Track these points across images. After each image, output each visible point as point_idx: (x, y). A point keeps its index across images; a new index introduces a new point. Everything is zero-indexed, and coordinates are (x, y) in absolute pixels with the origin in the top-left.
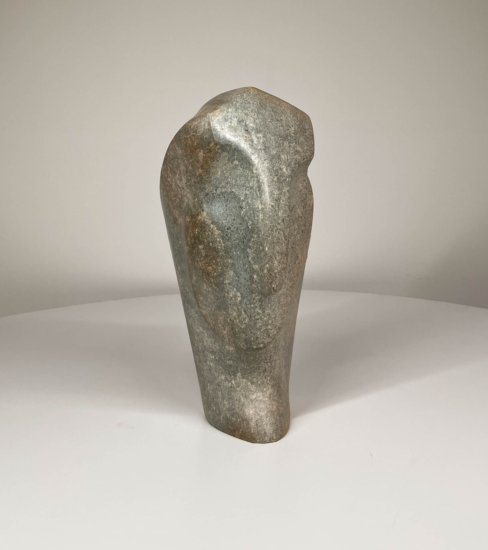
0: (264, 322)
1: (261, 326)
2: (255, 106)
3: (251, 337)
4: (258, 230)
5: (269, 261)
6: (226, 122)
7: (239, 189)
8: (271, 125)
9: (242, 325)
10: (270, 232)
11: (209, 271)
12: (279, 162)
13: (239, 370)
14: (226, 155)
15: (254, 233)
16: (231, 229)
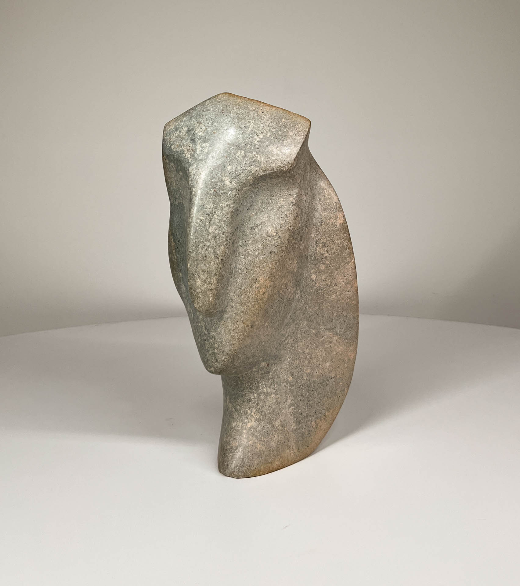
0: (210, 344)
1: (209, 347)
5: (190, 278)
7: (185, 201)
10: (194, 248)
12: (221, 173)
14: (173, 165)
15: (186, 248)
16: (180, 242)
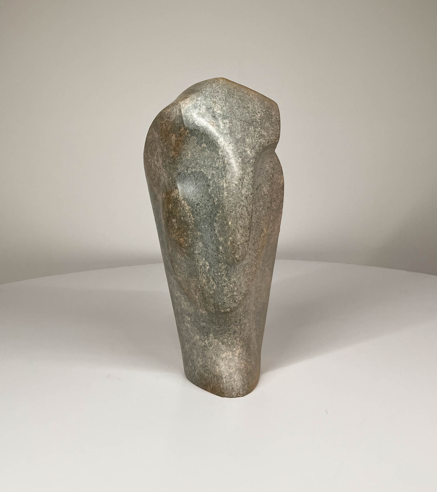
0: (230, 289)
1: (227, 292)
2: (223, 95)
3: (219, 302)
4: (223, 206)
5: (232, 234)
6: (195, 109)
7: (207, 169)
8: (238, 112)
9: (210, 291)
10: (233, 208)
11: (181, 242)
12: (243, 145)
13: (211, 331)
14: (195, 139)
15: (219, 209)
16: (200, 205)
